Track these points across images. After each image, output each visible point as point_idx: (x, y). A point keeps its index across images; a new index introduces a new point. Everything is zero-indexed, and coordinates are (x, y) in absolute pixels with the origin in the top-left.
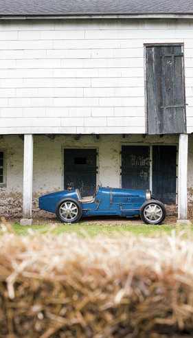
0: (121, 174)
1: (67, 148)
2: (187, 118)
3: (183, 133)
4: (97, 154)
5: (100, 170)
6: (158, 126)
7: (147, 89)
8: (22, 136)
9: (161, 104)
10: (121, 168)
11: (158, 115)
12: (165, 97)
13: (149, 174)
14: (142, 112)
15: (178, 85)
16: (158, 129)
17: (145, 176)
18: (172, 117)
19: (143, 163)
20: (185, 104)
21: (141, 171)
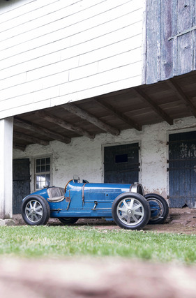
0: (168, 170)
1: (107, 145)
4: (139, 148)
5: (143, 167)
9: (169, 35)
11: (164, 52)
18: (188, 47)
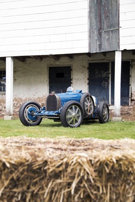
0: (88, 84)
1: (51, 66)
2: (120, 38)
3: (117, 51)
4: (71, 70)
5: (73, 81)
6: (98, 46)
7: (90, 17)
8: (4, 59)
9: (100, 29)
10: (88, 79)
11: (98, 37)
12: (104, 23)
13: (108, 83)
14: (86, 36)
15: (114, 12)
16: (98, 49)
17: (106, 85)
18: (109, 39)
19: (104, 75)
20: (119, 27)
21: (103, 82)
